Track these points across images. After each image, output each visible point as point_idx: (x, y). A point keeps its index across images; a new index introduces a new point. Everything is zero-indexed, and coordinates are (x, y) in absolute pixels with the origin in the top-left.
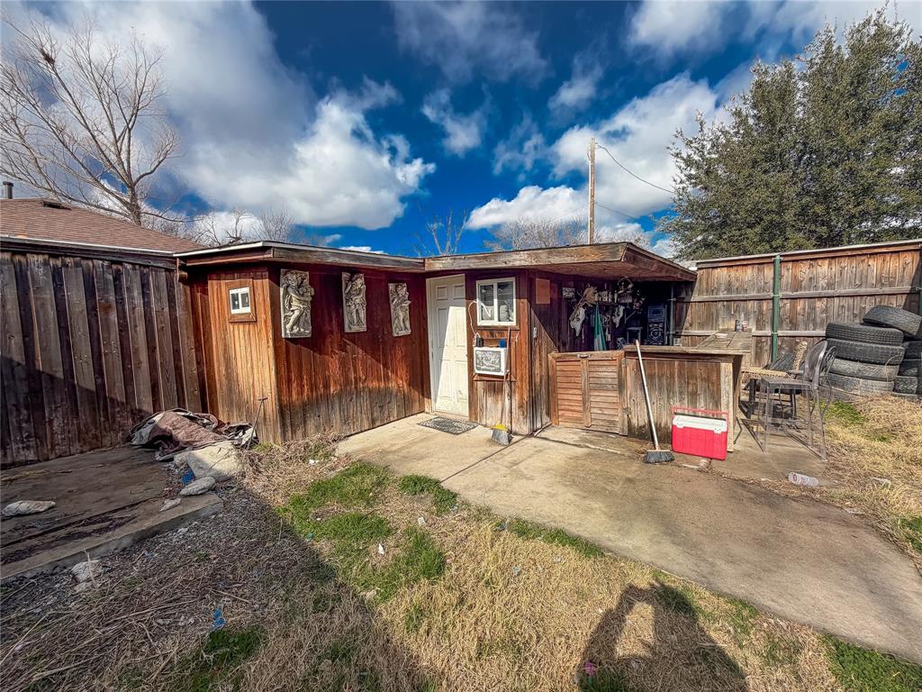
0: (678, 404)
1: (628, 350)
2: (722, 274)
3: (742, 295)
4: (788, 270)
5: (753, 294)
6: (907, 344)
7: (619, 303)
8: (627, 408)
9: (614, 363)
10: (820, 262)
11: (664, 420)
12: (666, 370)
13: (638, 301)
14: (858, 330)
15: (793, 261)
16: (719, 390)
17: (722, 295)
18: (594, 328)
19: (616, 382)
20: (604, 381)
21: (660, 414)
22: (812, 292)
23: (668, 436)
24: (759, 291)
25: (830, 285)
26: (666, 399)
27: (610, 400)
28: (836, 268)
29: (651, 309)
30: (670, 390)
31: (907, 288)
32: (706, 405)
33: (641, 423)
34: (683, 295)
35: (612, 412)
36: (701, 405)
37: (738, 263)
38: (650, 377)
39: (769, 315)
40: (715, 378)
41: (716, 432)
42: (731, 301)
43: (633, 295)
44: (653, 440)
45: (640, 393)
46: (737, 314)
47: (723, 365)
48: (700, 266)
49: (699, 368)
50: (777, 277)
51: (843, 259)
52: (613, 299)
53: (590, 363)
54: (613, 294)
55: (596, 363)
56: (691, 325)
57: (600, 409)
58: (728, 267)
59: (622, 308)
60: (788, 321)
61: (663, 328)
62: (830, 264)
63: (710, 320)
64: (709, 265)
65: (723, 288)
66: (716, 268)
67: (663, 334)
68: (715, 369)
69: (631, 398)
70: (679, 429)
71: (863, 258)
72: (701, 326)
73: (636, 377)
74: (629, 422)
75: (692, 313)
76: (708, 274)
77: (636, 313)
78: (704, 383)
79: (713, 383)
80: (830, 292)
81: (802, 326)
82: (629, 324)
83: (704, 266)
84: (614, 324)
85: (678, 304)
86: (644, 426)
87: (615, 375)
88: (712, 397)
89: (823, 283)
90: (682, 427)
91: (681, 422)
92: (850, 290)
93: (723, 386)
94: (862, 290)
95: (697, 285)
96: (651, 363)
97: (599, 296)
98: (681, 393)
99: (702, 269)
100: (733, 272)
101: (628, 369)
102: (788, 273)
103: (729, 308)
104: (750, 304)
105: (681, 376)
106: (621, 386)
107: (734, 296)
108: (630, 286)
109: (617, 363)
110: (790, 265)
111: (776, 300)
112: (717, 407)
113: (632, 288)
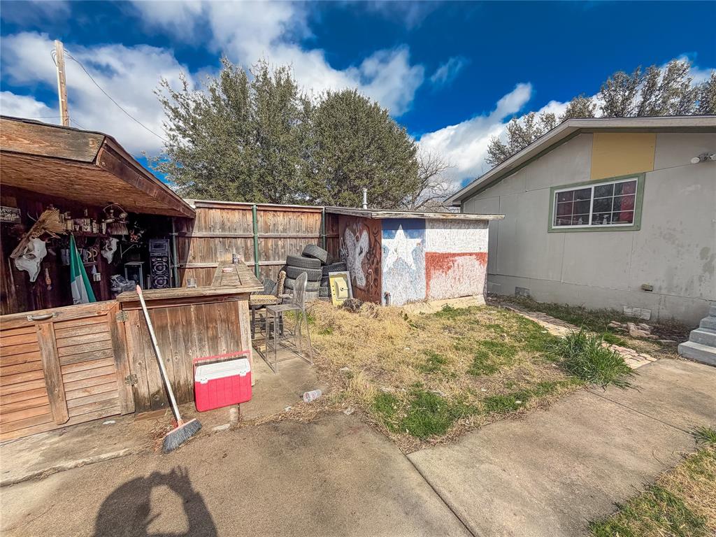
0: (198, 354)
1: (125, 300)
2: (216, 215)
3: (232, 234)
4: (261, 216)
5: (240, 233)
6: (322, 268)
7: (109, 235)
8: (131, 376)
9: (103, 319)
10: (278, 213)
11: (184, 376)
12: (180, 316)
13: (135, 234)
14: (300, 260)
15: (264, 211)
16: (238, 328)
17: (218, 233)
18: (69, 268)
19: (110, 344)
20: (87, 349)
21: (178, 371)
22: (276, 234)
23: (190, 394)
24: (244, 232)
25: (285, 230)
26: (183, 352)
27: (101, 372)
28: (287, 219)
29: (152, 243)
30: (187, 339)
31: (317, 234)
32: (227, 347)
33: (154, 389)
34: (185, 230)
35: (109, 388)
36: (223, 348)
37: (228, 207)
38: (161, 329)
39: (252, 250)
40: (233, 318)
41: (242, 375)
42: (225, 238)
43: (129, 227)
44: (171, 405)
45: (148, 353)
46: (230, 249)
47: (240, 303)
48: (198, 205)
49: (218, 310)
50: (255, 221)
51: (289, 213)
52: (101, 230)
53: (57, 326)
54: (99, 222)
55: (70, 324)
56: (194, 258)
57: (85, 389)
58: (221, 209)
59: (114, 242)
60: (264, 254)
61: (167, 262)
62: (284, 216)
63: (210, 254)
64: (206, 206)
65: (218, 227)
66: (212, 208)
67: (167, 268)
68: (233, 308)
69: (134, 361)
70: (204, 384)
71: (299, 214)
72: (203, 259)
73: (141, 334)
74: (135, 393)
75: (195, 247)
76: (205, 213)
77: (135, 246)
78: (223, 324)
79: (232, 323)
80: (285, 235)
81: (272, 258)
82: (126, 259)
83: (201, 205)
84: (105, 260)
85: (181, 239)
86: (159, 391)
87: (107, 336)
88: (233, 337)
89: (281, 228)
90: (206, 382)
91: (205, 375)
92: (294, 234)
93: (241, 324)
94: (300, 234)
95: (196, 222)
96: (160, 312)
97: (75, 223)
98: (200, 340)
99: (200, 208)
100: (225, 213)
101: (127, 324)
102: (261, 218)
103: (224, 244)
104: (239, 241)
105: (199, 320)
106: (118, 349)
107: (227, 234)
108: (123, 215)
109: (108, 319)
110: (262, 213)
111: (256, 238)
112: (238, 345)
113: (126, 219)
